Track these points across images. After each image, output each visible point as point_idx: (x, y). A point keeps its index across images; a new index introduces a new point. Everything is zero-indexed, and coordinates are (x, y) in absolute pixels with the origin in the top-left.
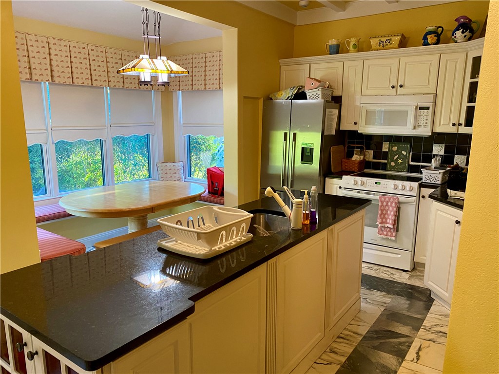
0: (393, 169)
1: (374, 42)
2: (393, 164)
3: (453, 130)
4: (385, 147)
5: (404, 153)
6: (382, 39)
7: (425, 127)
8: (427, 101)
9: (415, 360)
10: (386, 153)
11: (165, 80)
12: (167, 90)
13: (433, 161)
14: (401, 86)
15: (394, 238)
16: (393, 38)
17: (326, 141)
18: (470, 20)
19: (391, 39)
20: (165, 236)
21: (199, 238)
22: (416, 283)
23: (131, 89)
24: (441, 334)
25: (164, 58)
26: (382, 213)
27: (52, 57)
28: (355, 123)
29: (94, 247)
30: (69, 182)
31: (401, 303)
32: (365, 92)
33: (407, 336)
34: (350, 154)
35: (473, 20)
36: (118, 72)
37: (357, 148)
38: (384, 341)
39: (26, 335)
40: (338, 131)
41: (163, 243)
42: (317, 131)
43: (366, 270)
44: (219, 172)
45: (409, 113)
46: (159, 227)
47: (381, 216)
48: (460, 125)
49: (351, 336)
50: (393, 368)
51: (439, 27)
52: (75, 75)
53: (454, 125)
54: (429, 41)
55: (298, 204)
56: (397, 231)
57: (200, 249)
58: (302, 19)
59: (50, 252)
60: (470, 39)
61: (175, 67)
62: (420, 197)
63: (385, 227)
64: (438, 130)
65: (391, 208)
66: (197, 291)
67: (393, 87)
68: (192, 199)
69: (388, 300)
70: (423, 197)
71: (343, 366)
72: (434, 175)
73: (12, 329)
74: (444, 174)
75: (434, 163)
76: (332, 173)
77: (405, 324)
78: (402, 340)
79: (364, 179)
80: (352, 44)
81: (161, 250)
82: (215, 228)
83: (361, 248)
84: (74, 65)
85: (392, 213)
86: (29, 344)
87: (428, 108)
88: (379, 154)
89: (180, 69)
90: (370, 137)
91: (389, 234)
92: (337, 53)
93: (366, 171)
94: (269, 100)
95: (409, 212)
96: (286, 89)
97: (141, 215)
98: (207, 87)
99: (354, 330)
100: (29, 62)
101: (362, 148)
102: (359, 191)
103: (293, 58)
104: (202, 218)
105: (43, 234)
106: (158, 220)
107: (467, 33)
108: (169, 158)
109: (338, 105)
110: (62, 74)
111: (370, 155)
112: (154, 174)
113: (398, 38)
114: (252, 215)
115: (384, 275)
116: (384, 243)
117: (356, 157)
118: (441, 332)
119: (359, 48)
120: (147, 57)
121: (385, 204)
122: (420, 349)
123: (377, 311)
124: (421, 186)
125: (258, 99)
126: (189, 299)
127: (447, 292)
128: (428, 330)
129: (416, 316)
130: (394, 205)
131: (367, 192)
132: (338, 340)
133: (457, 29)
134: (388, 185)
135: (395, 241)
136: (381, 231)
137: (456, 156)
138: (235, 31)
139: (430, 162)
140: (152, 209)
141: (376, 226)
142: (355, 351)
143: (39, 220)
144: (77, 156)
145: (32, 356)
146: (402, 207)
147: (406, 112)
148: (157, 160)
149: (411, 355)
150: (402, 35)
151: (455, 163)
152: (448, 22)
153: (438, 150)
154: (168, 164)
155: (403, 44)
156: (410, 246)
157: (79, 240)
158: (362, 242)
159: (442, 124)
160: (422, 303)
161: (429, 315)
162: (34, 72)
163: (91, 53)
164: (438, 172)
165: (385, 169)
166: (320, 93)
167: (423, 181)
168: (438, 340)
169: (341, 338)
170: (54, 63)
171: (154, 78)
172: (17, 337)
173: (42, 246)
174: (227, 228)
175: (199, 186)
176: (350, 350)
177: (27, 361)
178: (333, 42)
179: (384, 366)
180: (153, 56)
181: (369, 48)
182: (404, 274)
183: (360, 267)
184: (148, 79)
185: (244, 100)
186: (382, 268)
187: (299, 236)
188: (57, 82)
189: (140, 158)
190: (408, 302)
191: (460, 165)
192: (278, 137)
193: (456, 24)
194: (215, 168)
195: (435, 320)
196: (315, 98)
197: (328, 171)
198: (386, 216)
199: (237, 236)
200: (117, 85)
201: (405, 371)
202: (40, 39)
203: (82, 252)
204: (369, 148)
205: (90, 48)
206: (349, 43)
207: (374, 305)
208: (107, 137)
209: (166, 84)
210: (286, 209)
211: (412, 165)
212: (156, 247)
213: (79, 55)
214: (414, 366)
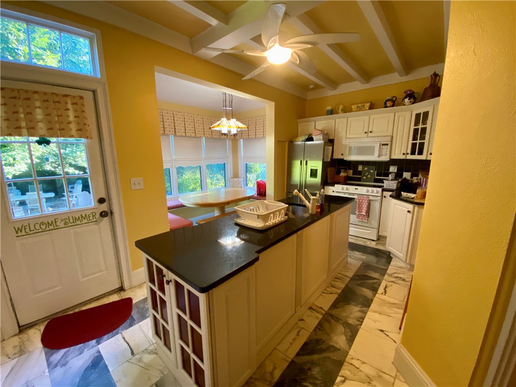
0: (365, 181)
1: (354, 107)
2: (365, 178)
3: (403, 157)
4: (360, 168)
5: (372, 171)
6: (360, 105)
7: (386, 155)
8: (387, 140)
9: (384, 293)
10: (361, 171)
11: (236, 132)
12: (235, 138)
13: (390, 176)
14: (371, 132)
15: (366, 221)
16: (365, 104)
17: (325, 165)
18: (413, 92)
19: (364, 105)
20: (238, 217)
21: (258, 218)
22: (381, 247)
23: (216, 139)
24: (398, 278)
25: (235, 120)
26: (359, 206)
27: (175, 121)
28: (342, 155)
29: (196, 223)
30: (182, 189)
31: (372, 259)
32: (348, 136)
33: (377, 279)
34: (339, 173)
35: (415, 91)
36: (210, 128)
37: (343, 169)
38: (363, 281)
39: (165, 270)
40: (332, 159)
41: (238, 221)
42: (320, 160)
43: (351, 240)
44: (263, 183)
45: (376, 148)
46: (235, 212)
47: (358, 207)
48: (408, 154)
49: (343, 278)
50: (371, 297)
51: (394, 97)
52: (187, 131)
53: (404, 154)
54: (388, 105)
55: (314, 199)
56: (368, 217)
57: (258, 224)
58: (311, 96)
59: (175, 226)
60: (413, 103)
61: (241, 125)
62: (383, 197)
63: (361, 215)
64: (394, 157)
65: (364, 204)
66: (259, 248)
67: (366, 133)
68: (249, 198)
69: (364, 257)
70: (385, 197)
71: (339, 295)
72: (391, 184)
73: (157, 267)
74: (398, 183)
75: (390, 177)
76: (329, 183)
77: (376, 272)
78: (375, 281)
79: (348, 186)
80: (340, 108)
81: (237, 224)
82: (266, 213)
83: (349, 227)
84: (186, 126)
85: (365, 206)
86: (167, 276)
87: (387, 145)
88: (356, 172)
89: (244, 126)
90: (350, 162)
91: (364, 218)
92: (332, 114)
93: (348, 182)
94: (291, 143)
95: (376, 206)
96: (301, 136)
97: (221, 206)
98: (257, 136)
99: (344, 274)
100: (164, 124)
101: (346, 169)
102: (345, 193)
103: (304, 118)
104: (258, 207)
105: (171, 216)
106: (235, 208)
107: (412, 100)
108: (236, 175)
109: (331, 144)
110: (180, 131)
111: (350, 173)
112: (228, 184)
113: (368, 104)
114: (287, 205)
115: (360, 242)
116: (360, 224)
117: (342, 174)
118: (398, 277)
119: (345, 111)
120: (226, 119)
121: (361, 201)
122: (386, 287)
123: (358, 264)
124: (384, 190)
125: (286, 142)
126: (256, 252)
127: (401, 253)
128: (390, 275)
129: (382, 267)
130: (366, 201)
131: (350, 194)
132: (336, 280)
133: (406, 97)
134: (362, 190)
135: (367, 223)
136: (358, 216)
137: (404, 173)
138: (274, 103)
139: (388, 176)
140: (228, 203)
141: (355, 214)
142: (346, 286)
143: (170, 208)
144: (187, 176)
145: (168, 282)
146: (372, 203)
147: (374, 147)
148: (229, 177)
149: (381, 290)
150: (371, 103)
151: (404, 177)
152: (400, 94)
153: (393, 169)
154: (235, 179)
155: (371, 108)
156: (376, 226)
157: (189, 219)
158: (349, 223)
159: (396, 153)
160: (385, 260)
161: (390, 267)
162: (166, 129)
163: (195, 119)
164: (394, 182)
165: (360, 181)
166: (321, 137)
167: (385, 187)
168: (397, 282)
169: (338, 278)
170: (176, 125)
171: (229, 132)
172: (160, 272)
173: (171, 222)
174: (274, 213)
175: (252, 191)
176: (343, 286)
177: (166, 285)
178: (329, 108)
179: (365, 297)
180: (228, 119)
181: (351, 111)
182: (372, 242)
183: (348, 238)
184: (226, 132)
185: (278, 143)
186: (359, 238)
187: (314, 219)
188: (177, 135)
189: (219, 176)
190: (376, 259)
191: (407, 178)
192: (297, 164)
193: (405, 95)
194: (261, 181)
195: (394, 270)
196: (318, 141)
197: (326, 182)
198: (362, 208)
199: (279, 217)
200: (209, 136)
201: (378, 300)
202: (169, 112)
203: (191, 226)
204: (350, 169)
205: (195, 116)
206: (338, 108)
207: (356, 260)
208: (204, 165)
209: (235, 135)
210: (306, 202)
211: (377, 179)
212: (234, 222)
213: (189, 120)
214: (384, 297)
